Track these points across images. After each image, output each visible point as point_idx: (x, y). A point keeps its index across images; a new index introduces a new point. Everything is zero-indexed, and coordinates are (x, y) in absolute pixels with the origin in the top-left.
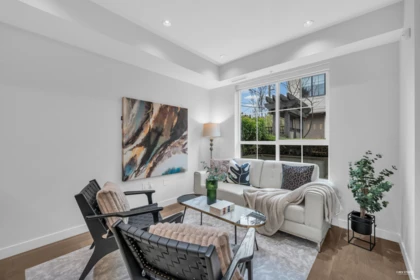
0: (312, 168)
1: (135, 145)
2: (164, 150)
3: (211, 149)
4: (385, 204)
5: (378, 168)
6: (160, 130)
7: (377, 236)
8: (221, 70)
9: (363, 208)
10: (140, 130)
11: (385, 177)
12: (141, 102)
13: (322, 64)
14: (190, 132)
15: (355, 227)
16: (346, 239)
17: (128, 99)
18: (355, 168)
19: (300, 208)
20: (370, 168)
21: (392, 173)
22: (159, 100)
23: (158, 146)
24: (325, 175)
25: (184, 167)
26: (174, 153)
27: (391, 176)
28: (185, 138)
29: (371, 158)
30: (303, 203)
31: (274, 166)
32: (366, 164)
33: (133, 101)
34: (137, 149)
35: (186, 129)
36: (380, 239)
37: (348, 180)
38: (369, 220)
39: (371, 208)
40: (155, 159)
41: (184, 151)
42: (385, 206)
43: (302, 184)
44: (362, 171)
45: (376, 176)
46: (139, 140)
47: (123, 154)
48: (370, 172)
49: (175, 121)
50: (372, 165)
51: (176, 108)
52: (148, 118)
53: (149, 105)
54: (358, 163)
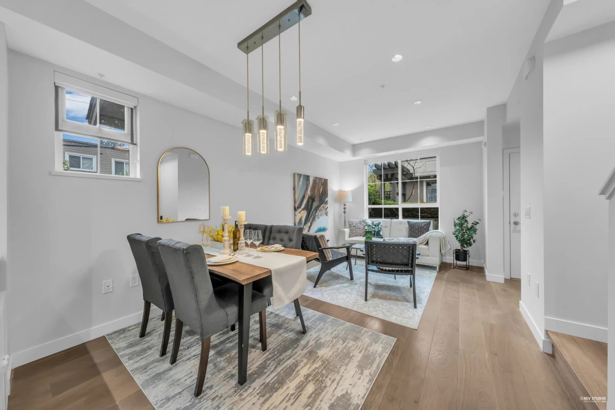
0: (430, 223)
1: (301, 209)
2: (316, 213)
3: (345, 212)
4: (474, 241)
5: (471, 220)
6: (313, 197)
7: (470, 265)
8: (355, 148)
9: (462, 245)
10: (304, 197)
11: (475, 226)
12: (304, 175)
13: (435, 150)
14: (329, 199)
15: (457, 258)
16: (452, 267)
17: (298, 174)
18: (457, 222)
19: (425, 247)
20: (466, 221)
21: (478, 223)
22: (313, 174)
23: (313, 209)
24: (436, 227)
25: (327, 227)
26: (321, 216)
27: (478, 225)
28: (326, 203)
29: (466, 214)
30: (427, 244)
31: (401, 223)
32: (463, 218)
33: (300, 175)
34: (302, 211)
35: (327, 196)
36: (472, 266)
37: (453, 229)
38: (465, 253)
39: (467, 245)
40: (311, 220)
41: (326, 214)
42: (474, 242)
43: (423, 233)
44: (461, 223)
45: (470, 226)
46: (303, 206)
47: (295, 215)
48: (466, 223)
49: (321, 190)
50: (467, 219)
51: (321, 179)
52: (307, 189)
53: (307, 177)
54: (459, 218)
